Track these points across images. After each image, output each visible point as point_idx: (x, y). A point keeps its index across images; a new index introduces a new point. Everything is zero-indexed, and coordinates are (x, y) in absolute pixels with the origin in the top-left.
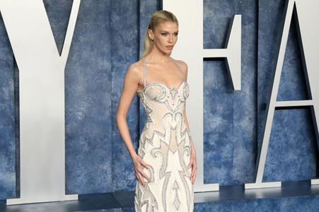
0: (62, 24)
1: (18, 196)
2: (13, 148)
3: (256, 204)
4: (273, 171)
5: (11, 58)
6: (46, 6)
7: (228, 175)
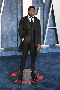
3: (44, 50)
4: (47, 42)
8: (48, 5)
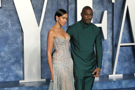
0: (40, 15)
1: (24, 79)
2: (22, 62)
3: (113, 83)
4: (119, 70)
5: (20, 28)
6: (33, 8)
7: (102, 72)
8: (119, 6)
